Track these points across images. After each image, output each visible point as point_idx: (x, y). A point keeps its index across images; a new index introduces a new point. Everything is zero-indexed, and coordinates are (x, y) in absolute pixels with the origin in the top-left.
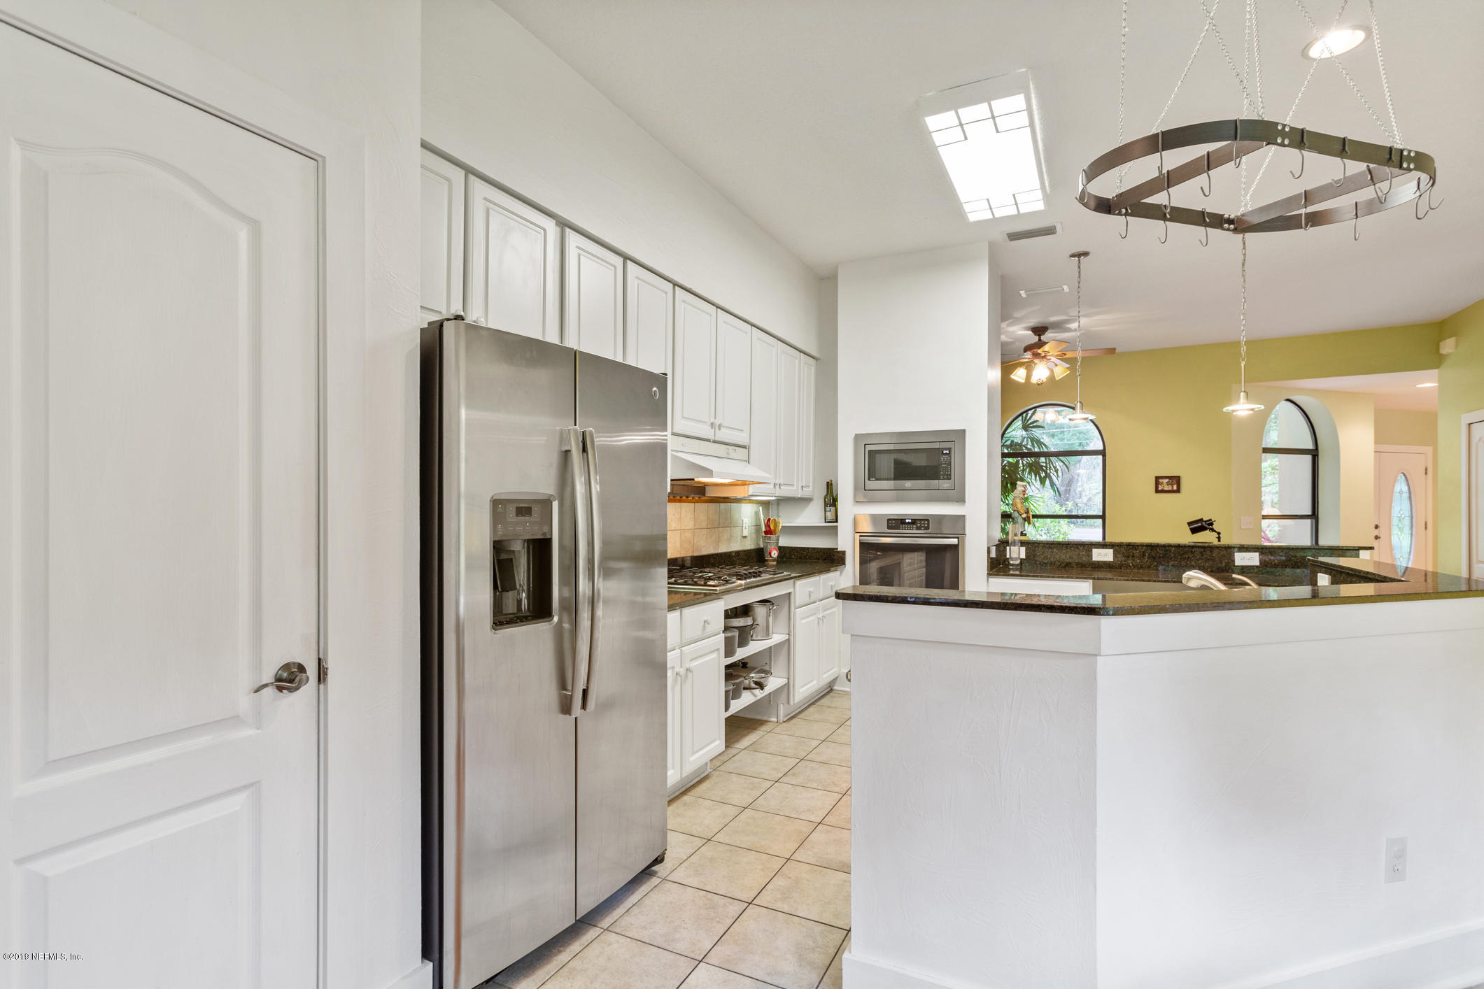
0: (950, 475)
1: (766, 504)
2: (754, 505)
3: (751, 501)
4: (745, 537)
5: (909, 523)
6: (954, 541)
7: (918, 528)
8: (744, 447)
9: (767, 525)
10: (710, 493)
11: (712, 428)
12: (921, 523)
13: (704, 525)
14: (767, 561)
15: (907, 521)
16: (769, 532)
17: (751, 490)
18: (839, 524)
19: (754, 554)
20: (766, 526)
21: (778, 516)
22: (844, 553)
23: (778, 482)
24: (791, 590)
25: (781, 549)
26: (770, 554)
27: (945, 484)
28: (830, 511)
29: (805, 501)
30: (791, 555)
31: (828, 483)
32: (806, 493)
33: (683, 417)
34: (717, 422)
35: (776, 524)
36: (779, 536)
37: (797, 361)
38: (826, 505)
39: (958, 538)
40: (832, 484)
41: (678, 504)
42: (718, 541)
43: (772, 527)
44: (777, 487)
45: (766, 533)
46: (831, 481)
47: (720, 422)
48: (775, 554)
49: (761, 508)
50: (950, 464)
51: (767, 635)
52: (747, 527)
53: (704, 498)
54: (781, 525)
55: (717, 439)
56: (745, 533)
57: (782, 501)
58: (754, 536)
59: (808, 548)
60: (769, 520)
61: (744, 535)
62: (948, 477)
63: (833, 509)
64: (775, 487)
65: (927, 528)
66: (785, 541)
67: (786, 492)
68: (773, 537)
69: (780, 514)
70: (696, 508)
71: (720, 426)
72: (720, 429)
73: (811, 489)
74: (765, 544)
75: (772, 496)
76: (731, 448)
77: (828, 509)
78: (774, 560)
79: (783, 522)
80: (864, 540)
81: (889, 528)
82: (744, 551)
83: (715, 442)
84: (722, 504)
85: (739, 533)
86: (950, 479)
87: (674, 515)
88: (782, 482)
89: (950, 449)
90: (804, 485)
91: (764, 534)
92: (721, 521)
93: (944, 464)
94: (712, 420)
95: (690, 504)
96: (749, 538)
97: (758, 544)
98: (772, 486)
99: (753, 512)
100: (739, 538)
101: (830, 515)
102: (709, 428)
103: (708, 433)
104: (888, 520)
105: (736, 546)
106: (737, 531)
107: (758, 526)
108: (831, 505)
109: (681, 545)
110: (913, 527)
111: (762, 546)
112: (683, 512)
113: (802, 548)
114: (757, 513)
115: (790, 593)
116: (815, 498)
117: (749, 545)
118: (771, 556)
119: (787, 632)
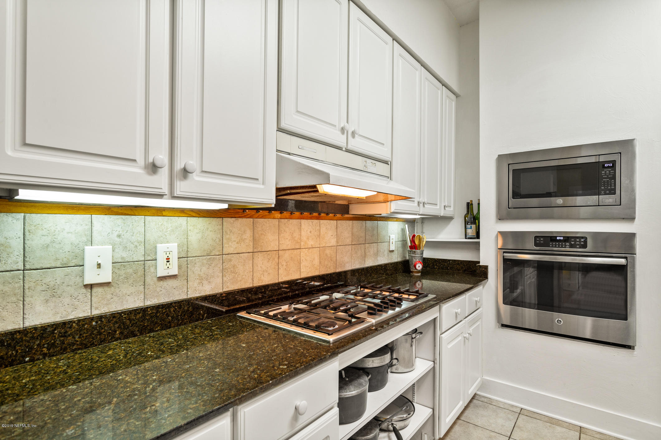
0: (615, 189)
1: (412, 223)
2: (401, 223)
3: (398, 219)
4: (392, 251)
5: (560, 240)
6: (622, 261)
7: (571, 246)
8: (386, 162)
9: (413, 241)
10: (356, 210)
11: (343, 133)
12: (575, 241)
13: (348, 241)
14: (412, 272)
15: (558, 238)
16: (414, 247)
17: (394, 206)
18: (482, 240)
19: (400, 266)
20: (411, 242)
21: (423, 232)
22: (486, 267)
23: (422, 200)
24: (437, 315)
25: (426, 262)
26: (415, 266)
27: (608, 199)
28: (471, 228)
29: (447, 219)
30: (433, 265)
31: (468, 204)
32: (449, 212)
33: (298, 111)
34: (351, 128)
35: (420, 240)
36: (423, 251)
37: (439, 92)
38: (466, 223)
39: (626, 258)
40: (472, 204)
41: (316, 221)
42: (364, 257)
43: (417, 242)
44: (421, 205)
45: (411, 247)
46: (472, 201)
47: (353, 129)
48: (419, 267)
49: (407, 226)
50: (614, 178)
51: (410, 365)
52: (394, 243)
53: (346, 216)
54: (425, 240)
55: (350, 147)
56: (392, 248)
57: (428, 219)
58: (401, 250)
59: (449, 260)
60: (414, 236)
61: (391, 249)
62: (612, 192)
63: (474, 226)
64: (419, 205)
65: (585, 246)
66: (428, 254)
67: (430, 210)
68: (418, 251)
69: (424, 231)
70: (339, 225)
71: (353, 134)
72: (353, 136)
73: (452, 209)
74: (410, 258)
75: (416, 214)
76: (369, 161)
77: (468, 226)
78: (418, 272)
79: (427, 238)
80: (506, 256)
81: (536, 245)
82: (391, 264)
83: (348, 151)
84: (368, 222)
85: (386, 248)
86: (614, 193)
87: (310, 232)
88: (426, 201)
89: (614, 162)
90: (446, 204)
91: (409, 249)
92: (367, 238)
93: (605, 178)
94: (343, 123)
95: (332, 221)
96: (396, 252)
97: (405, 257)
98: (416, 204)
99: (400, 230)
100: (386, 253)
101: (471, 231)
102: (339, 133)
103: (340, 140)
104: (536, 237)
105: (382, 260)
106: (384, 247)
107: (404, 242)
108: (472, 223)
109: (320, 263)
110: (566, 245)
111: (407, 258)
112: (323, 230)
113: (444, 260)
114: (403, 230)
115: (435, 320)
116: (456, 217)
117: (396, 258)
118: (416, 269)
119: (432, 359)
